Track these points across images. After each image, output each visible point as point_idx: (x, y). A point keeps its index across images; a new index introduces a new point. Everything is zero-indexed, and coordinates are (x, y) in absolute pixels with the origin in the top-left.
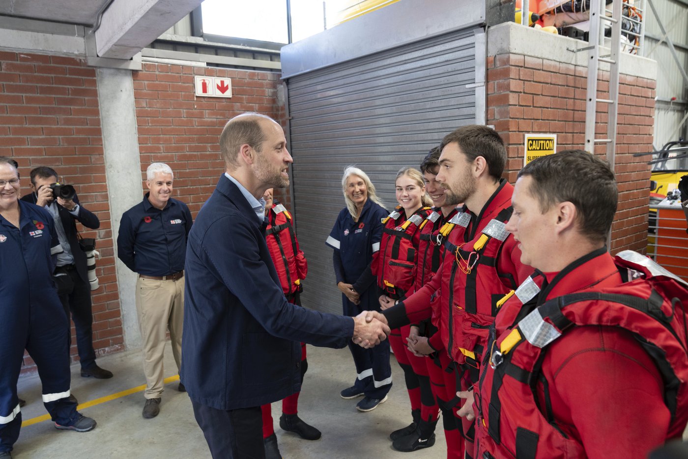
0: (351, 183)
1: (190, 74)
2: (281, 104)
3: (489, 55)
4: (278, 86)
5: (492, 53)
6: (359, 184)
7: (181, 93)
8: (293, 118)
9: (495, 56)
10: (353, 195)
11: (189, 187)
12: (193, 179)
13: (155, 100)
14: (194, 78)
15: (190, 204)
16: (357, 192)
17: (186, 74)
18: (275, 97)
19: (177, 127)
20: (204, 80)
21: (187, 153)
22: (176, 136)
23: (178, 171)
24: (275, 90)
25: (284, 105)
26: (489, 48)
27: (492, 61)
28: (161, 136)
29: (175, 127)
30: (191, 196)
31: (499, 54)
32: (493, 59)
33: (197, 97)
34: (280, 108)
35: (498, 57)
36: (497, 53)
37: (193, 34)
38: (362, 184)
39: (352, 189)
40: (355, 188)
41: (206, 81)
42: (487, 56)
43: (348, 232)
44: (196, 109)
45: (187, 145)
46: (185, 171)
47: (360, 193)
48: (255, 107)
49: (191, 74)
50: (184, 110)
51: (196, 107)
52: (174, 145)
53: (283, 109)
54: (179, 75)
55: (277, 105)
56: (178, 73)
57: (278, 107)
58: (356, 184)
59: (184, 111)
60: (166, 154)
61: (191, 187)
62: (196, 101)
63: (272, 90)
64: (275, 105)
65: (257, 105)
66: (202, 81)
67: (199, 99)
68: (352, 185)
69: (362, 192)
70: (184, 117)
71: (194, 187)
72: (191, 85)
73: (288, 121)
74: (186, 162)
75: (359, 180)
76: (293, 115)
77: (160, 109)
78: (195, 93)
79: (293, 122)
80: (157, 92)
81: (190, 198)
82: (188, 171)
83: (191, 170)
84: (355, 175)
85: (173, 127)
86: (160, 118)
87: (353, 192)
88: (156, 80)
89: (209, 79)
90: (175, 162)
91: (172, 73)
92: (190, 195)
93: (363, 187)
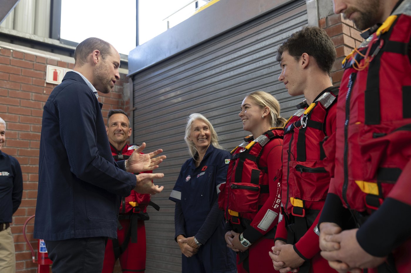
0: (196, 126)
1: (42, 63)
2: (126, 99)
3: (320, 18)
4: (124, 84)
5: (324, 15)
6: (205, 128)
7: (31, 78)
8: (136, 109)
9: (327, 17)
10: (198, 139)
11: (28, 165)
12: (33, 158)
13: (5, 81)
14: (46, 67)
15: (28, 182)
16: (203, 136)
17: (39, 63)
18: (121, 93)
19: (24, 108)
20: (56, 70)
21: (30, 133)
22: (22, 116)
23: (19, 149)
24: (121, 87)
25: (129, 99)
26: (320, 11)
27: (324, 22)
28: (7, 114)
29: (22, 108)
30: (30, 175)
31: (330, 15)
32: (325, 20)
33: (47, 83)
34: (125, 103)
35: (329, 18)
36: (328, 14)
37: (51, 36)
38: (207, 129)
39: (197, 133)
40: (201, 132)
41: (58, 71)
42: (319, 19)
43: (190, 178)
44: (45, 94)
45: (32, 125)
46: (26, 149)
47: (205, 137)
48: (102, 100)
49: (44, 64)
50: (33, 94)
51: (45, 92)
52: (18, 124)
53: (127, 103)
54: (32, 62)
55: (122, 100)
56: (31, 61)
57: (124, 102)
58: (201, 128)
59: (32, 96)
60: (9, 131)
61: (31, 166)
62: (46, 87)
63: (119, 87)
64: (120, 100)
65: (104, 98)
66: (54, 70)
67: (49, 86)
68: (198, 129)
69: (207, 136)
70: (32, 100)
71: (34, 166)
72: (43, 73)
73: (132, 112)
74: (29, 141)
75: (204, 124)
76: (137, 106)
77: (9, 90)
78: (45, 79)
79: (136, 113)
80: (8, 74)
81: (27, 176)
82: (29, 149)
83: (32, 149)
84: (200, 119)
85: (19, 107)
86: (8, 97)
87: (199, 135)
88: (9, 64)
89: (60, 69)
90: (18, 140)
91: (25, 60)
92: (28, 173)
93: (208, 132)
